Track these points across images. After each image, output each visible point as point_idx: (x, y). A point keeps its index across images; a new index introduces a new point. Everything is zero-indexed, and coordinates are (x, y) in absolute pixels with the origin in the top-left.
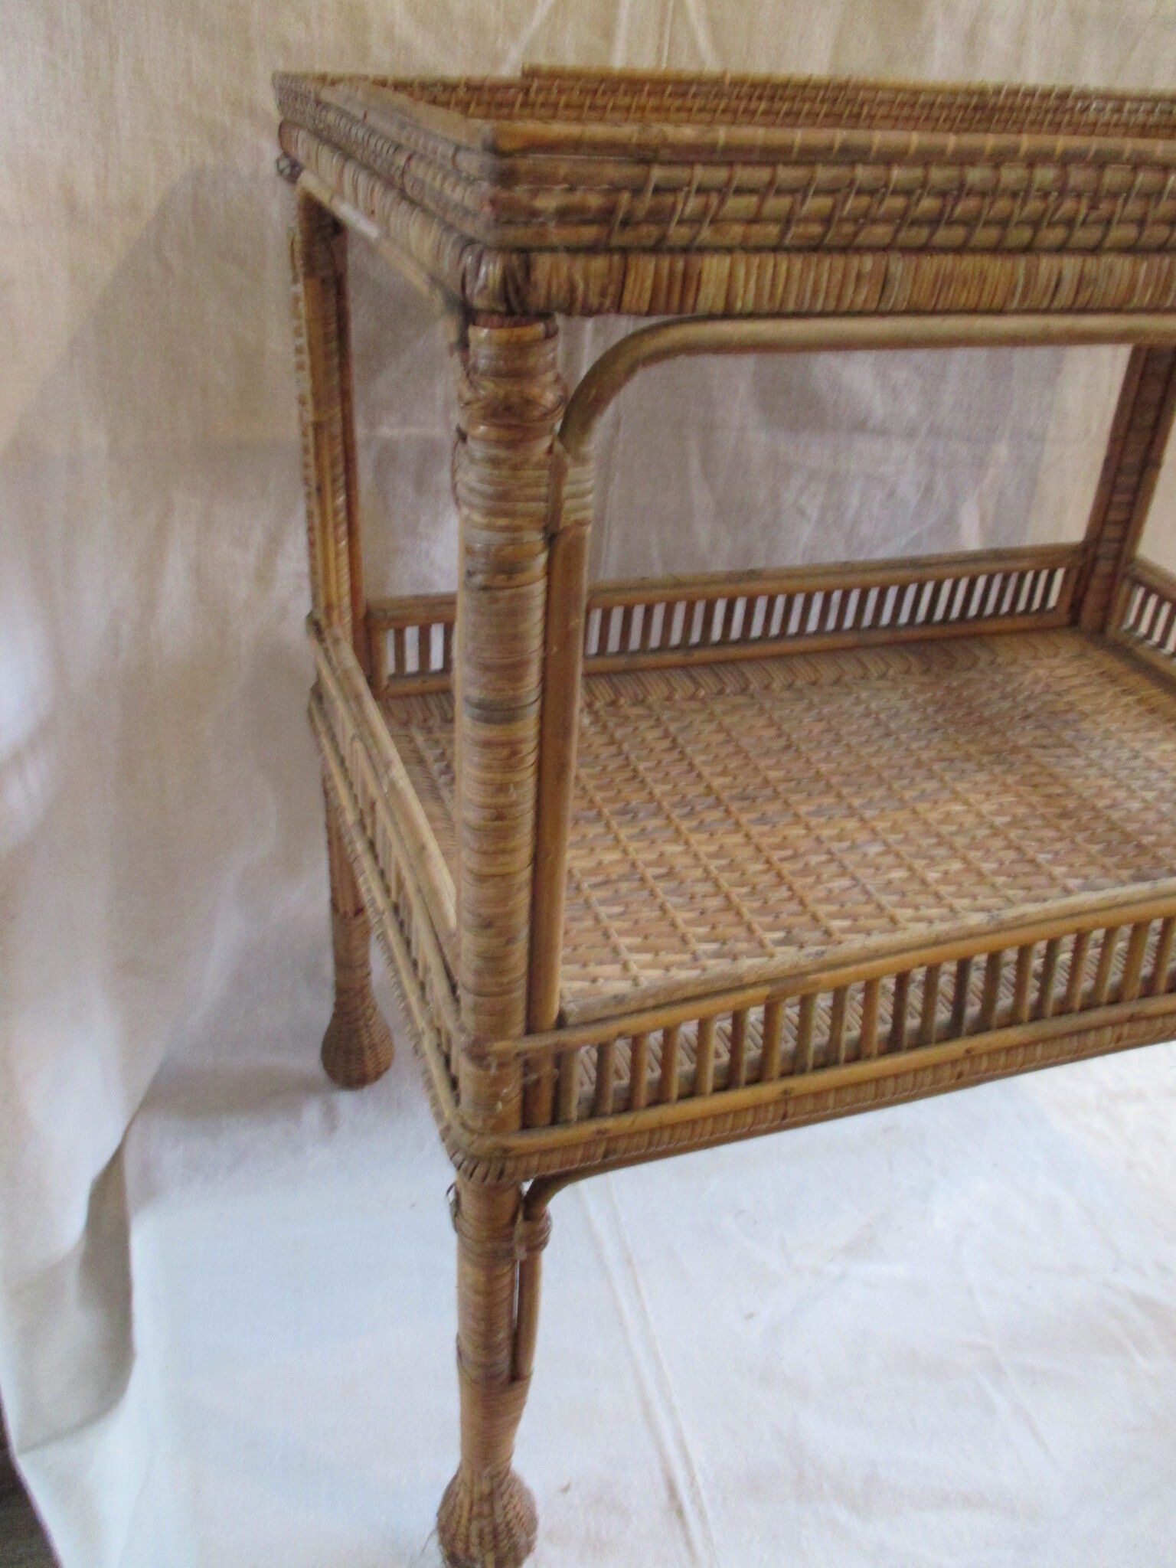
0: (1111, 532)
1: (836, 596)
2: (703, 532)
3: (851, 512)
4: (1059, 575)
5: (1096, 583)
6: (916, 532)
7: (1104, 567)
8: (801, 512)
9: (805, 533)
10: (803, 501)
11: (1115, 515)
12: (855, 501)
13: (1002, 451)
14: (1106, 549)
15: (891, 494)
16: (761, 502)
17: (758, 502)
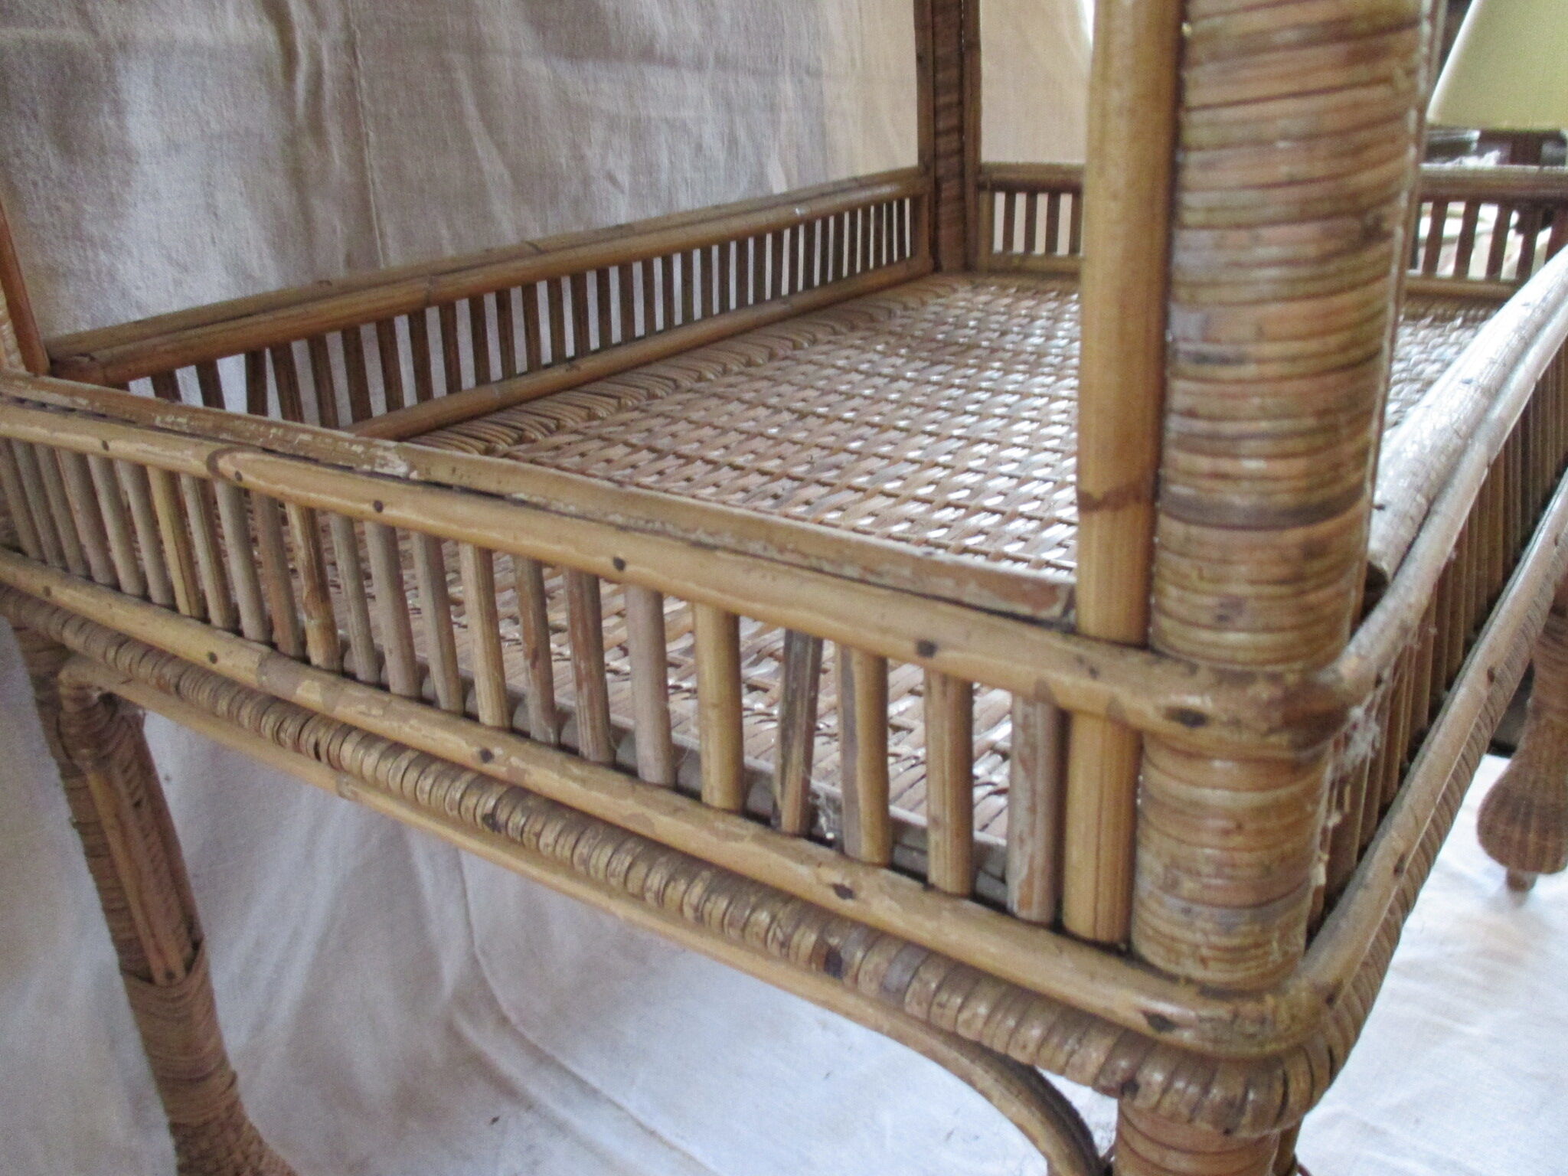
0: (947, 143)
4: (907, 203)
7: (949, 189)
8: (611, 178)
10: (610, 163)
11: (946, 122)
14: (946, 166)
16: (564, 166)
17: (561, 165)
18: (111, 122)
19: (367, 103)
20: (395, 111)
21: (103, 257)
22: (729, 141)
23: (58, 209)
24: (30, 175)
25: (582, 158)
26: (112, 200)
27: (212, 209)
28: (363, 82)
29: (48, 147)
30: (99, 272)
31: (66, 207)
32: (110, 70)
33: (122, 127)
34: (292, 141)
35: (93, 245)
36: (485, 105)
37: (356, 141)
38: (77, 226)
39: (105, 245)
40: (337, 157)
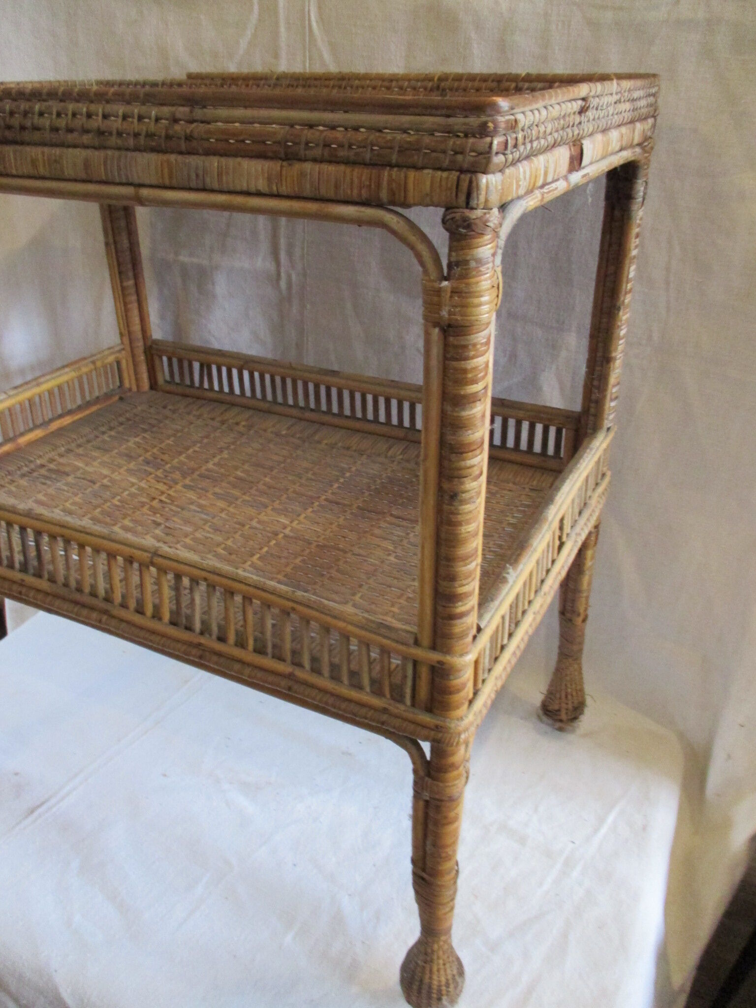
16: (392, 339)
17: (390, 339)
19: (308, 295)
21: (204, 321)
23: (195, 306)
24: (191, 296)
27: (247, 316)
28: (308, 288)
29: (196, 289)
30: (202, 324)
31: (197, 305)
34: (281, 300)
35: (202, 317)
36: (355, 306)
37: (302, 306)
40: (295, 309)
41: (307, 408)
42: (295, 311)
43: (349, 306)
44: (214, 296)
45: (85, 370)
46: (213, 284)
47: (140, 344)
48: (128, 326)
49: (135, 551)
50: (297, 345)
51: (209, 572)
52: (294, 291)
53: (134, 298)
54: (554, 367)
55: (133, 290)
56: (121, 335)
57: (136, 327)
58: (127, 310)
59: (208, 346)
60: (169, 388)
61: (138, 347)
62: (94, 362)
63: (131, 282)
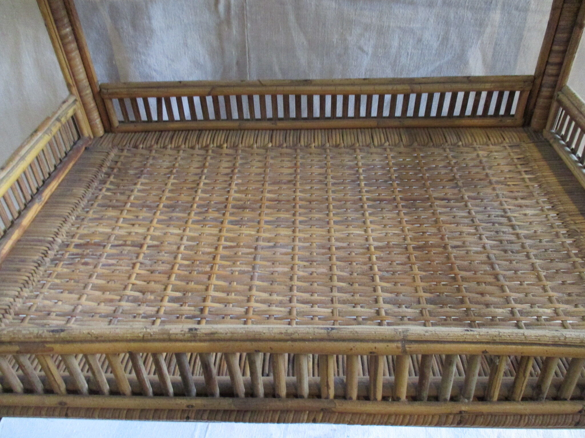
0: (551, 70)
1: (388, 98)
2: (302, 57)
3: (393, 51)
4: (517, 94)
5: (541, 102)
6: (438, 63)
7: (545, 92)
8: (361, 48)
9: (366, 61)
10: (362, 42)
11: (554, 59)
12: (395, 43)
13: (496, 16)
14: (548, 80)
15: (420, 40)
16: (335, 42)
17: (333, 42)
18: (147, 22)
19: (248, 15)
20: (259, 17)
21: (143, 57)
22: (443, 39)
23: (131, 43)
24: (125, 34)
25: (345, 40)
26: (146, 43)
27: (186, 44)
28: (248, 8)
29: (130, 27)
30: (142, 61)
31: (133, 43)
32: (147, 7)
33: (150, 23)
34: (219, 25)
35: (140, 53)
36: (298, 18)
37: (243, 26)
38: (136, 49)
39: (144, 54)
40: (234, 31)
41: (275, 118)
42: (234, 32)
43: (292, 17)
44: (152, 31)
45: (55, 130)
46: (149, 18)
47: (88, 91)
48: (74, 76)
49: (377, 345)
50: (238, 63)
51: (488, 343)
52: (233, 12)
53: (73, 46)
54: (480, 42)
55: (71, 38)
56: (69, 86)
57: (82, 76)
58: (69, 60)
59: (149, 80)
60: (125, 127)
61: (87, 94)
62: (58, 120)
63: (68, 30)
